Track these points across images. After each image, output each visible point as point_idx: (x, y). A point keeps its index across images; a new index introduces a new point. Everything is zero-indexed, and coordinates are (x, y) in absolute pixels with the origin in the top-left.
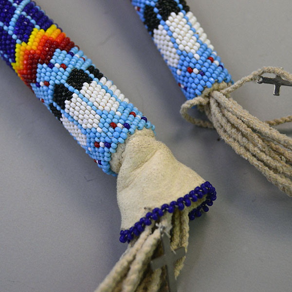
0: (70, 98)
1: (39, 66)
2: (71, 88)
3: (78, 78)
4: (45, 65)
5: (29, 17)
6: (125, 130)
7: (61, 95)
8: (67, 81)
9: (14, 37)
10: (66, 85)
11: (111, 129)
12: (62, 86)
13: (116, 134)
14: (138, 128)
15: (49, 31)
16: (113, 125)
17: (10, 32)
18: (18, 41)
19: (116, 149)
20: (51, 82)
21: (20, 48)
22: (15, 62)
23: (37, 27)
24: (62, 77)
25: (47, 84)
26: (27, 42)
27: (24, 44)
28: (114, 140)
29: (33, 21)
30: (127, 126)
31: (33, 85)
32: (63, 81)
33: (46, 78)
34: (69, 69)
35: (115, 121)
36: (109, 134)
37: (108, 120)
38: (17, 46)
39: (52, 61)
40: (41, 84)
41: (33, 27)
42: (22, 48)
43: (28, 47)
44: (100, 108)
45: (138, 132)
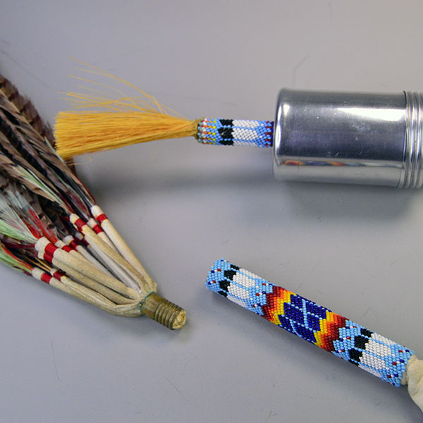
0: (361, 356)
1: (334, 342)
2: (360, 350)
3: (361, 342)
4: (337, 341)
5: (313, 314)
6: (402, 364)
7: (355, 355)
8: (355, 346)
9: (311, 329)
10: (356, 349)
11: (395, 366)
12: (353, 350)
13: (399, 368)
14: (408, 359)
15: (328, 317)
16: (395, 364)
17: (307, 328)
18: (314, 331)
19: (402, 376)
20: (346, 349)
21: (317, 334)
22: (316, 342)
23: (321, 318)
24: (351, 345)
25: (344, 351)
26: (320, 330)
27: (318, 332)
28: (399, 372)
29: (317, 316)
30: (402, 361)
31: (334, 353)
32: (353, 347)
33: (342, 348)
34: (353, 339)
35: (394, 360)
36: (395, 369)
37: (391, 362)
38: (315, 334)
39: (340, 337)
40: (339, 351)
41: (318, 319)
42: (319, 334)
43: (322, 333)
44: (382, 356)
45: (409, 361)
